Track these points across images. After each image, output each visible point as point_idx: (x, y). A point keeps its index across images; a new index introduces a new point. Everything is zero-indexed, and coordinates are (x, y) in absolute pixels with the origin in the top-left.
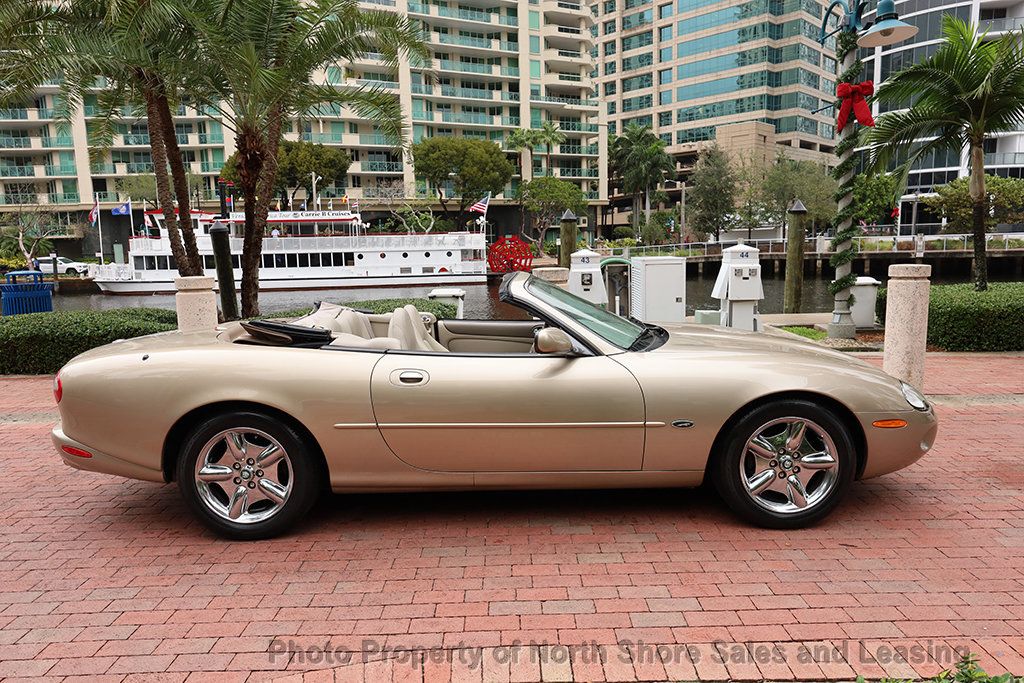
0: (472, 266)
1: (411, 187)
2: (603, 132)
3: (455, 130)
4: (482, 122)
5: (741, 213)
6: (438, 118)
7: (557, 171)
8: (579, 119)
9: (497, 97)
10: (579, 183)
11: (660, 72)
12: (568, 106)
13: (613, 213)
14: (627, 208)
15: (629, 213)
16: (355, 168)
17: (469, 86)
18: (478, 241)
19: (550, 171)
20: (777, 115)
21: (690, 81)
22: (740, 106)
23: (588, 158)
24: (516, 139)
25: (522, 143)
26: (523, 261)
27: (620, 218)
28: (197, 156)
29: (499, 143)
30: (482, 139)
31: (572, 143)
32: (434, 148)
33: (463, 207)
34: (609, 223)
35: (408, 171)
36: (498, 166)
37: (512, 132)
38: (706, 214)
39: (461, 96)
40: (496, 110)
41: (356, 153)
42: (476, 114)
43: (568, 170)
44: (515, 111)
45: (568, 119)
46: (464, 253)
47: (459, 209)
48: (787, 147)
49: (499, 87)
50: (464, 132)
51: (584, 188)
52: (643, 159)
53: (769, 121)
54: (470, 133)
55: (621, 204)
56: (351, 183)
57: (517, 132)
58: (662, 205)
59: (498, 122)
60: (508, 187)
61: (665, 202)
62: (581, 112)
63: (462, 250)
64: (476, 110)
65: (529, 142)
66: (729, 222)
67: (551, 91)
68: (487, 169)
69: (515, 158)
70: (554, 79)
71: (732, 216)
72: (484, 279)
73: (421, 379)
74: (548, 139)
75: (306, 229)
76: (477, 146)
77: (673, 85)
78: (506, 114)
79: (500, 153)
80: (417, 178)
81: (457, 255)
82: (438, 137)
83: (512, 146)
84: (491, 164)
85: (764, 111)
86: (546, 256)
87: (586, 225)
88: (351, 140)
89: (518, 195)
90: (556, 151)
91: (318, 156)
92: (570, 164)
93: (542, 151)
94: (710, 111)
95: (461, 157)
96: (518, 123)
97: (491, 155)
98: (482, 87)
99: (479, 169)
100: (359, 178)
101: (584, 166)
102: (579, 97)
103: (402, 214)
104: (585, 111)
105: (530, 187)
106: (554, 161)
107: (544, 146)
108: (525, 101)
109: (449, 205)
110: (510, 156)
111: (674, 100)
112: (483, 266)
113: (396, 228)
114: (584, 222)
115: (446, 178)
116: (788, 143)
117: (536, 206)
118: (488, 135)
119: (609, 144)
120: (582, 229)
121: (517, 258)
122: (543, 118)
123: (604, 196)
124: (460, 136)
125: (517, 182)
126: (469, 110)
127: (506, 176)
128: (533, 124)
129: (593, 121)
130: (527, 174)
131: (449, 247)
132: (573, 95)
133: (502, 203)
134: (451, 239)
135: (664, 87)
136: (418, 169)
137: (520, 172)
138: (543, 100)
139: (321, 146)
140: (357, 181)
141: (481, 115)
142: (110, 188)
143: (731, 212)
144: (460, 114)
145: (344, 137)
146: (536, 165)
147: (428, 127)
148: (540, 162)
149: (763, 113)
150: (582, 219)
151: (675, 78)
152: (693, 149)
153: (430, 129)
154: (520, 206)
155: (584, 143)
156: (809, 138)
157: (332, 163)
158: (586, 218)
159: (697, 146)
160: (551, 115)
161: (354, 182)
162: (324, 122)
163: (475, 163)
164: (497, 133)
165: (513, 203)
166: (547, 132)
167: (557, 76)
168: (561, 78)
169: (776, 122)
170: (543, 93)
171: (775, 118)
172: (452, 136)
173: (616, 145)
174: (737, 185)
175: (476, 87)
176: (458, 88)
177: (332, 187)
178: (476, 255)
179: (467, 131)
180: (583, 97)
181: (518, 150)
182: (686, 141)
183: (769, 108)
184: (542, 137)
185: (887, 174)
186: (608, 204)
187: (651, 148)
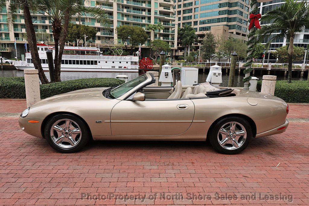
0: (134, 67)
1: (116, 41)
2: (176, 26)
3: (130, 23)
4: (139, 21)
5: (217, 54)
6: (125, 19)
7: (162, 38)
8: (169, 22)
9: (144, 13)
10: (168, 42)
11: (195, 8)
12: (166, 18)
13: (178, 52)
14: (183, 50)
15: (183, 52)
16: (98, 34)
17: (135, 10)
18: (136, 59)
19: (159, 38)
20: (230, 24)
21: (204, 12)
22: (219, 20)
23: (171, 34)
24: (149, 27)
25: (151, 29)
26: (150, 66)
27: (180, 53)
28: (48, 28)
29: (144, 28)
30: (139, 27)
31: (167, 29)
32: (124, 29)
33: (132, 48)
34: (177, 55)
35: (115, 36)
36: (143, 36)
37: (148, 25)
38: (206, 54)
39: (132, 12)
40: (143, 18)
41: (99, 29)
42: (137, 19)
43: (165, 38)
44: (149, 18)
45: (166, 22)
46: (132, 62)
47: (131, 48)
48: (232, 34)
49: (145, 10)
51: (170, 44)
52: (188, 35)
53: (227, 25)
55: (181, 49)
56: (97, 39)
57: (150, 25)
58: (193, 50)
59: (144, 21)
60: (146, 42)
61: (194, 49)
62: (170, 20)
63: (131, 62)
64: (137, 17)
65: (153, 29)
66: (213, 56)
67: (161, 13)
68: (140, 36)
69: (149, 33)
70: (162, 9)
71: (214, 55)
72: (138, 71)
74: (159, 28)
75: (83, 53)
76: (137, 29)
77: (199, 13)
78: (147, 19)
79: (144, 31)
80: (118, 38)
81: (129, 63)
82: (125, 26)
83: (148, 29)
85: (226, 22)
86: (157, 64)
87: (170, 55)
88: (98, 25)
89: (149, 45)
90: (162, 32)
91: (87, 29)
92: (166, 36)
93: (157, 31)
94: (210, 21)
95: (132, 32)
96: (150, 23)
97: (141, 32)
98: (139, 10)
99: (137, 36)
100: (100, 37)
101: (170, 37)
102: (169, 15)
103: (113, 49)
104: (171, 20)
105: (153, 42)
106: (161, 35)
107: (158, 30)
108: (153, 15)
109: (128, 47)
110: (147, 33)
111: (199, 17)
112: (137, 67)
113: (111, 54)
114: (169, 54)
115: (127, 38)
116: (232, 33)
117: (155, 48)
118: (141, 25)
119: (178, 30)
120: (169, 57)
121: (148, 65)
122: (158, 21)
123: (176, 47)
124: (132, 26)
125: (149, 41)
126: (135, 17)
127: (146, 39)
128: (155, 23)
129: (173, 23)
130: (152, 39)
131: (127, 60)
133: (144, 47)
134: (128, 58)
135: (196, 13)
136: (118, 35)
137: (150, 38)
138: (158, 15)
139: (88, 26)
140: (99, 38)
141: (139, 19)
142: (20, 37)
143: (214, 53)
144: (132, 18)
145: (95, 24)
146: (155, 36)
147: (122, 22)
148: (157, 35)
149: (225, 23)
150: (169, 53)
151: (199, 10)
152: (204, 33)
153: (123, 23)
154: (150, 48)
155: (170, 30)
156: (239, 31)
157: (91, 32)
158: (170, 53)
159: (205, 32)
160: (161, 20)
161: (98, 38)
162: (89, 19)
163: (136, 34)
164: (144, 25)
165: (148, 47)
166: (159, 25)
168: (164, 9)
169: (229, 26)
170: (158, 13)
171: (229, 25)
172: (130, 25)
173: (180, 31)
174: (216, 45)
175: (137, 10)
176: (132, 10)
177: (91, 39)
178: (136, 63)
179: (134, 24)
180: (171, 15)
181: (150, 31)
182: (202, 31)
183: (227, 22)
184: (157, 27)
185: (261, 44)
186: (177, 49)
187: (191, 32)
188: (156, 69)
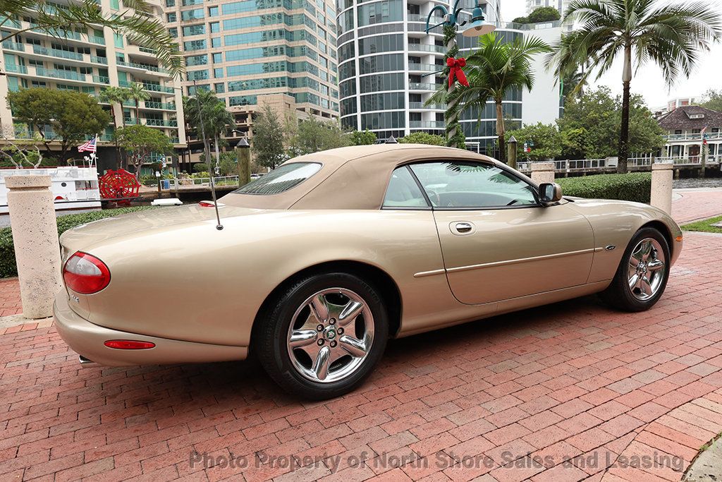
0: (85, 194)
2: (178, 94)
3: (49, 83)
4: (75, 78)
5: (289, 153)
6: (32, 72)
7: (144, 121)
8: (158, 83)
9: (87, 59)
10: (162, 131)
11: (213, 54)
12: (149, 72)
13: (189, 154)
14: (199, 151)
15: (200, 154)
17: (59, 48)
18: (91, 174)
19: (138, 122)
20: (295, 91)
21: (236, 63)
22: (267, 84)
23: (168, 113)
24: (108, 94)
25: (114, 98)
26: (131, 190)
27: (194, 158)
29: (93, 96)
30: (75, 92)
31: (156, 100)
33: (63, 147)
34: (187, 161)
36: (96, 115)
37: (103, 89)
38: (265, 153)
39: (52, 55)
40: (86, 70)
42: (68, 72)
43: (153, 121)
44: (104, 72)
45: (149, 82)
46: (78, 183)
47: (61, 149)
48: (303, 112)
49: (88, 52)
50: (58, 86)
51: (167, 134)
52: (211, 114)
53: (290, 94)
54: (64, 86)
55: (193, 148)
57: (107, 88)
58: (224, 149)
59: (89, 79)
60: (103, 132)
61: (226, 147)
62: (160, 77)
63: (76, 182)
64: (68, 69)
65: (120, 98)
66: (281, 159)
67: (133, 59)
68: (87, 116)
69: (109, 109)
70: (135, 51)
71: (282, 156)
72: (99, 204)
73: (470, 229)
74: (136, 96)
77: (223, 65)
78: (96, 73)
79: (96, 105)
80: (15, 121)
81: (71, 186)
82: (33, 88)
83: (105, 100)
84: (91, 114)
85: (287, 87)
86: (143, 186)
87: (171, 162)
89: (113, 139)
90: (142, 105)
92: (155, 117)
93: (130, 105)
94: (252, 85)
95: (60, 108)
96: (108, 82)
97: (89, 105)
98: (72, 50)
99: (80, 117)
101: (166, 118)
102: (157, 66)
104: (163, 77)
105: (123, 133)
106: (141, 113)
107: (132, 101)
108: (112, 65)
109: (52, 146)
111: (225, 75)
112: (96, 194)
114: (169, 160)
115: (49, 123)
116: (303, 110)
117: (130, 146)
118: (81, 89)
119: (184, 103)
121: (126, 187)
122: (129, 80)
123: (183, 142)
124: (54, 88)
125: (112, 128)
126: (61, 67)
127: (103, 123)
128: (121, 84)
129: (168, 84)
130: (119, 122)
131: (64, 179)
132: (152, 64)
133: (101, 144)
134: (62, 172)
135: (216, 66)
137: (114, 121)
138: (127, 66)
141: (73, 72)
143: (282, 152)
144: (53, 70)
146: (126, 116)
147: (22, 78)
148: (129, 113)
149: (286, 89)
150: (168, 158)
151: (224, 60)
152: (242, 110)
153: (25, 80)
154: (118, 147)
155: (163, 101)
156: (316, 107)
158: (171, 157)
159: (245, 109)
160: (135, 77)
163: (75, 112)
164: (91, 88)
165: (111, 145)
166: (134, 90)
167: (138, 48)
168: (141, 50)
169: (294, 95)
170: (127, 60)
171: (294, 93)
172: (47, 89)
173: (189, 104)
174: (284, 135)
175: (65, 49)
176: (49, 49)
178: (89, 185)
179: (60, 85)
180: (160, 67)
181: (111, 103)
182: (236, 105)
183: (289, 86)
184: (131, 94)
185: (370, 131)
186: (186, 147)
187: (216, 107)
188: (148, 196)
